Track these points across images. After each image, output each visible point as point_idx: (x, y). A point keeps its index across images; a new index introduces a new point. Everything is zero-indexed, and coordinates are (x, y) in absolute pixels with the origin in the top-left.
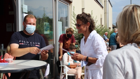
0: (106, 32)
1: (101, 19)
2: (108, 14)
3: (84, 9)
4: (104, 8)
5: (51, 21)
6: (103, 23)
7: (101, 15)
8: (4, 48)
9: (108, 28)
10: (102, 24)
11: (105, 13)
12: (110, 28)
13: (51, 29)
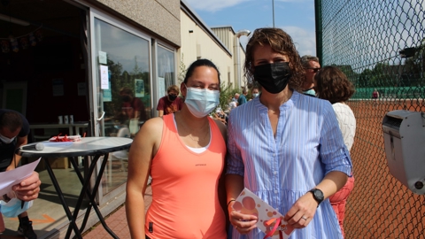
0: (237, 94)
1: (229, 74)
2: (239, 65)
3: (200, 57)
4: (232, 57)
5: (146, 77)
6: (232, 80)
8: (74, 121)
9: (240, 88)
11: (235, 65)
13: (147, 91)
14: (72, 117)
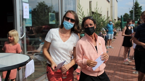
2: (113, 7)
3: (91, 2)
4: (110, 3)
7: (108, 8)
9: (114, 20)
10: (109, 16)
11: (111, 7)
12: (115, 20)
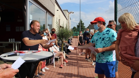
3: (60, 20)
11: (68, 23)
14: (14, 39)
